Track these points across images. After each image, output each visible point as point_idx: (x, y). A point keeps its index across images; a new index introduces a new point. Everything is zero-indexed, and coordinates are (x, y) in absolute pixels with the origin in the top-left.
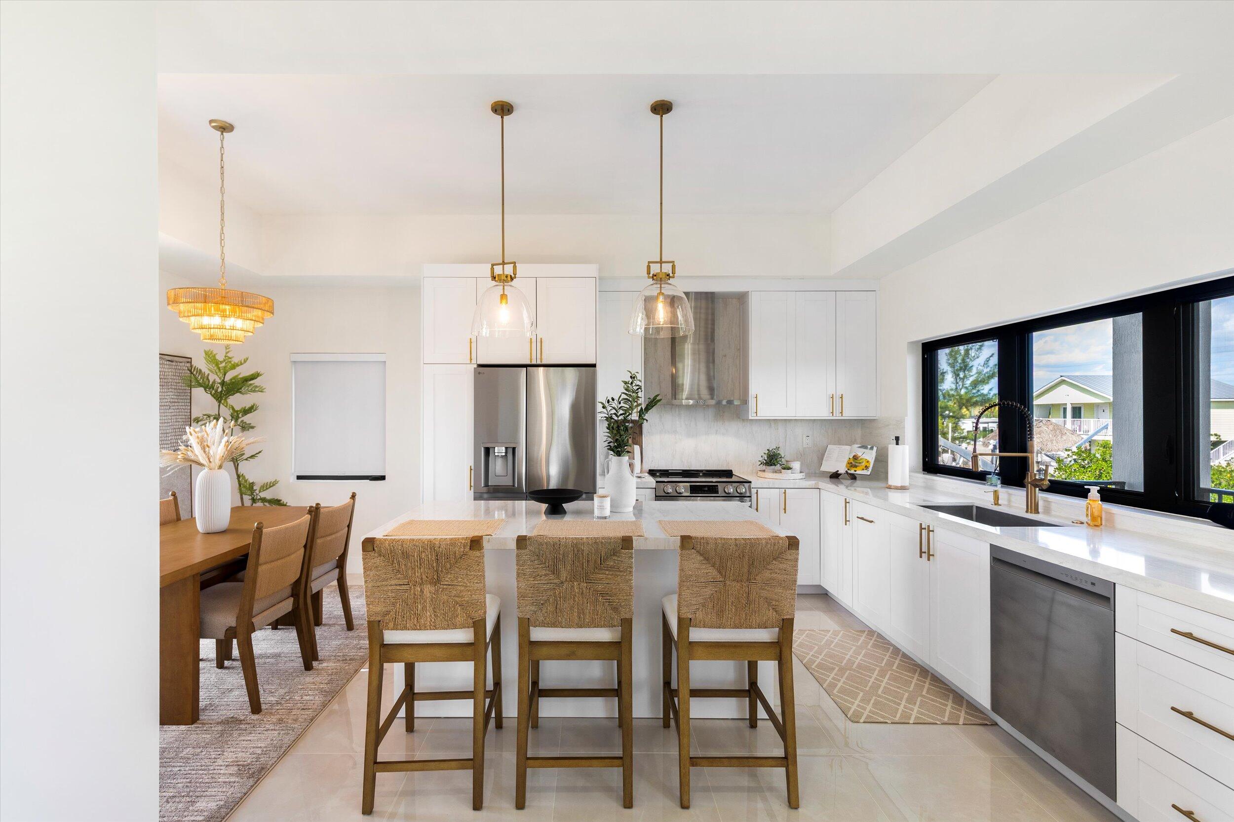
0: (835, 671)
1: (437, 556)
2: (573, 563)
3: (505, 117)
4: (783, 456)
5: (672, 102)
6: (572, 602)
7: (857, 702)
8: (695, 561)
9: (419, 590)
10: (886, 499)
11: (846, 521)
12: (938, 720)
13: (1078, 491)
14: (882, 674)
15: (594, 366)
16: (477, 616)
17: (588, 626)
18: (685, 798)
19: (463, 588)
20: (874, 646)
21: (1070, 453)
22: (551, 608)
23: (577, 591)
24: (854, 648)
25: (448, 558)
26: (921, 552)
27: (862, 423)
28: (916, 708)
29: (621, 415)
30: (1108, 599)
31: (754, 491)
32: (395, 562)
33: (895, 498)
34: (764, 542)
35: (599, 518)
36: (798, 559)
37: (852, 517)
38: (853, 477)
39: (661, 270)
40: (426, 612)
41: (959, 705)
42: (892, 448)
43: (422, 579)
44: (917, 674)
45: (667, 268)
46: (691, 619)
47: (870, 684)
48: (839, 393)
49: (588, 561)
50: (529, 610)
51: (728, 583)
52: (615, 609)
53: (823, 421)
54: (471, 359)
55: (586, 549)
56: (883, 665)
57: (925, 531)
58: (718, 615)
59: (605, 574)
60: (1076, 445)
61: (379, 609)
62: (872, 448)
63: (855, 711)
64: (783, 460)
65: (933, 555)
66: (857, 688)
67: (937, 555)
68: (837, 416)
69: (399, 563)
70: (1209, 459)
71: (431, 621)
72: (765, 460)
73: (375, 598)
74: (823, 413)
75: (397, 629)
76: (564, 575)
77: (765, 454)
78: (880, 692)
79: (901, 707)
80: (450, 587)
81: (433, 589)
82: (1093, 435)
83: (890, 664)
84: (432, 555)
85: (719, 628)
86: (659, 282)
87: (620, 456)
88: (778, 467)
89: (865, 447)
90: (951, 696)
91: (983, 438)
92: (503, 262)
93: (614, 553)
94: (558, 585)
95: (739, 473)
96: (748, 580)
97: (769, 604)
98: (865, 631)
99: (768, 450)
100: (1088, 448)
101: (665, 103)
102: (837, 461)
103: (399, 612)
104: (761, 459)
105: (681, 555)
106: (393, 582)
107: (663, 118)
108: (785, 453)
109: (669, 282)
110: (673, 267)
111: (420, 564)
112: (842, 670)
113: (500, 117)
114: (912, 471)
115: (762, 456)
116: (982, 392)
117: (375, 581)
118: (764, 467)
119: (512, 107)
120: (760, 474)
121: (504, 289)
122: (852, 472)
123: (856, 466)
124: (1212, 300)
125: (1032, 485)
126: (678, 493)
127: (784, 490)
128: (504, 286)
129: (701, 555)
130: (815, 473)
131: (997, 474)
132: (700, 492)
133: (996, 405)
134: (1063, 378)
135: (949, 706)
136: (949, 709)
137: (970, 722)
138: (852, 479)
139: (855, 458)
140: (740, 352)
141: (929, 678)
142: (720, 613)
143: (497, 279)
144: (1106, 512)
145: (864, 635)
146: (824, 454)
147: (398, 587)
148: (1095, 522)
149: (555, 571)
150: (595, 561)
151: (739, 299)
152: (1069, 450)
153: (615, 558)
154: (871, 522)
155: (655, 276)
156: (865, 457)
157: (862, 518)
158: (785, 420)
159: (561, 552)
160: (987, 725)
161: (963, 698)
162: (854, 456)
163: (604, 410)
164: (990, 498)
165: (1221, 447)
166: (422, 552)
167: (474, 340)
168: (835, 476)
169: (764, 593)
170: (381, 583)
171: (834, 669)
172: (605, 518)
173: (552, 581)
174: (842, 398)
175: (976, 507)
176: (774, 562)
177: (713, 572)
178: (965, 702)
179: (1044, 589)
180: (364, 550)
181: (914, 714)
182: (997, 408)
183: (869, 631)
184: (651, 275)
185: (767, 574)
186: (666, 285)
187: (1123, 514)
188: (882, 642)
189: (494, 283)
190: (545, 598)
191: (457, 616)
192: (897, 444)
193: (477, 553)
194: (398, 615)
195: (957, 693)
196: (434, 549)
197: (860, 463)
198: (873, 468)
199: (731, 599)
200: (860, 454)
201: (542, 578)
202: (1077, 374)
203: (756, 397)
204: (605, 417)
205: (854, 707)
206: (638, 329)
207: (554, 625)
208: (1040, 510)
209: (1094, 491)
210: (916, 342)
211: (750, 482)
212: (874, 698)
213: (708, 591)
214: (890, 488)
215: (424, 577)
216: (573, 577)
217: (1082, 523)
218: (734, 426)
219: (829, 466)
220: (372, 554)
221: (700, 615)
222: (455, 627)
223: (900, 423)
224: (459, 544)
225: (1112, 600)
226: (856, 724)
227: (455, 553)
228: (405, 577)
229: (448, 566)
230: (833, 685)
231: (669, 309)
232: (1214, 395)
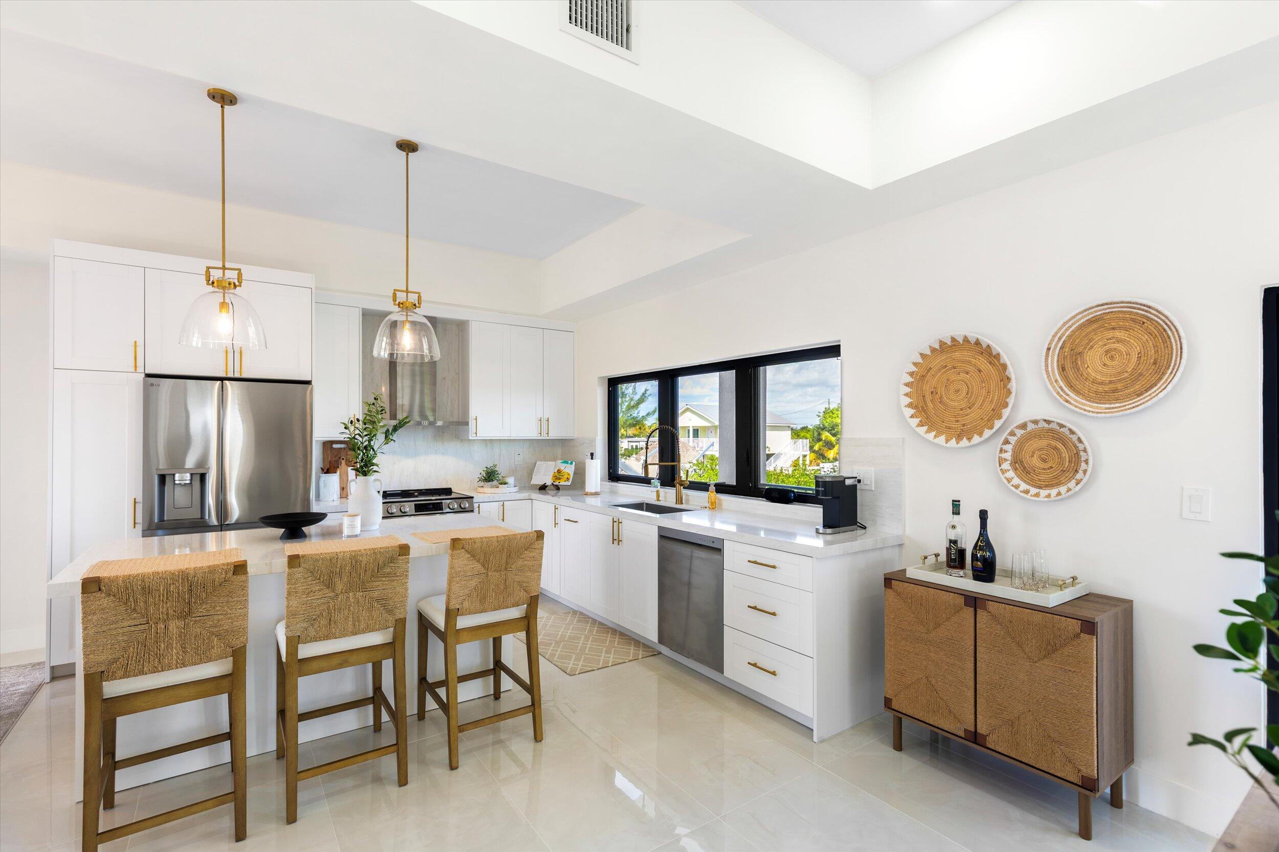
0: (553, 645)
1: (191, 586)
2: (350, 574)
3: (226, 107)
4: (499, 473)
5: (418, 144)
6: (346, 612)
7: (572, 662)
8: (463, 559)
9: (163, 627)
10: (584, 502)
11: (555, 524)
12: (626, 659)
13: (703, 487)
14: (587, 638)
15: (308, 383)
16: (237, 644)
17: (364, 632)
18: (454, 760)
19: (222, 617)
20: (579, 621)
21: (691, 464)
22: (323, 622)
23: (352, 600)
24: (564, 626)
25: (204, 588)
26: (614, 540)
27: (564, 443)
28: (612, 656)
29: (366, 435)
30: (720, 549)
31: (476, 505)
32: (131, 599)
33: (591, 501)
34: (519, 536)
35: (349, 536)
36: (543, 547)
37: (561, 520)
38: (557, 488)
39: (407, 300)
40: (172, 650)
41: (638, 647)
42: (588, 461)
43: (167, 614)
44: (610, 634)
45: (413, 298)
46: (458, 609)
47: (579, 648)
48: (546, 417)
49: (366, 571)
50: (299, 627)
51: (490, 573)
52: (390, 612)
53: (531, 441)
54: (136, 367)
55: (364, 560)
56: (586, 633)
57: (617, 522)
58: (481, 601)
59: (381, 581)
60: (696, 459)
61: (104, 658)
62: (571, 463)
63: (572, 668)
64: (500, 476)
65: (621, 541)
66: (570, 652)
67: (624, 541)
68: (544, 437)
69: (136, 601)
70: (765, 465)
71: (179, 658)
72: (484, 477)
73: (98, 646)
74: (533, 434)
75: (129, 676)
76: (340, 586)
77: (484, 471)
78: (587, 651)
79: (602, 658)
80: (205, 618)
81: (181, 624)
82: (705, 451)
83: (591, 631)
84: (183, 587)
85: (482, 612)
86: (405, 310)
87: (366, 476)
88: (495, 483)
89: (566, 462)
90: (633, 643)
91: (636, 454)
92: (224, 266)
93: (392, 560)
94: (332, 598)
95: (459, 489)
96: (506, 569)
97: (521, 586)
98: (570, 612)
99: (486, 468)
100: (703, 460)
101: (412, 143)
102: (544, 476)
103: (132, 657)
104: (480, 476)
105: (452, 556)
106: (126, 624)
107: (409, 156)
108: (501, 470)
109: (415, 310)
110: (419, 297)
111: (167, 598)
112: (558, 643)
113: (220, 105)
114: (602, 480)
115: (480, 474)
116: (634, 415)
117: (99, 626)
118: (482, 484)
119: (236, 99)
120: (480, 490)
121: (224, 296)
122: (557, 483)
123: (560, 479)
124: (767, 367)
125: (679, 484)
126: (403, 513)
127: (502, 502)
128: (224, 294)
129: (469, 553)
130: (525, 487)
131: (658, 479)
132: (425, 510)
133: (656, 430)
134: (687, 406)
135: (632, 649)
136: (632, 651)
137: (645, 656)
138: (557, 490)
139: (559, 471)
140: (459, 377)
141: (618, 635)
142: (483, 600)
143: (215, 284)
144: (718, 499)
145: (570, 615)
146: (534, 469)
147: (132, 629)
148: (713, 506)
149: (330, 585)
150: (373, 571)
151: (458, 325)
152: (691, 463)
153: (392, 565)
154: (576, 522)
155: (402, 304)
156: (567, 470)
157: (569, 520)
158: (500, 440)
159: (339, 566)
160: (655, 655)
161: (640, 642)
162: (558, 471)
163: (347, 431)
164: (654, 496)
165: (772, 458)
166: (170, 584)
167: (140, 343)
168: (543, 488)
169: (517, 579)
170: (108, 627)
171: (552, 644)
172: (356, 536)
173: (326, 595)
174: (548, 420)
175: (646, 504)
176: (526, 552)
177: (478, 567)
178: (641, 644)
179: (686, 550)
180: (83, 592)
181: (611, 660)
182: (658, 430)
183: (573, 612)
184: (397, 303)
185: (520, 562)
186: (412, 314)
187: (727, 500)
188: (583, 617)
189: (210, 289)
190: (318, 613)
191: (213, 647)
192: (592, 459)
193: (243, 578)
194: (132, 660)
195: (636, 640)
196: (188, 579)
197: (563, 476)
198: (572, 479)
199: (492, 586)
200: (562, 468)
201: (315, 594)
202: (695, 403)
203: (476, 419)
204: (348, 438)
205: (570, 666)
206: (382, 353)
207: (327, 637)
208: (683, 502)
209: (712, 488)
210: (603, 378)
211: (473, 497)
212: (583, 656)
213: (473, 583)
214: (587, 494)
215: (171, 612)
216: (350, 588)
217: (706, 508)
218: (453, 446)
219: (538, 480)
220: (98, 595)
221: (466, 604)
222: (210, 660)
223: (592, 442)
224: (220, 571)
225: (722, 550)
226: (573, 677)
227: (214, 581)
228: (143, 616)
229: (204, 595)
230: (553, 655)
231: (417, 336)
232: (769, 421)
